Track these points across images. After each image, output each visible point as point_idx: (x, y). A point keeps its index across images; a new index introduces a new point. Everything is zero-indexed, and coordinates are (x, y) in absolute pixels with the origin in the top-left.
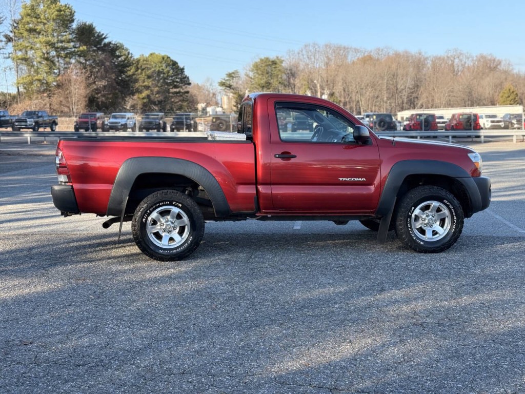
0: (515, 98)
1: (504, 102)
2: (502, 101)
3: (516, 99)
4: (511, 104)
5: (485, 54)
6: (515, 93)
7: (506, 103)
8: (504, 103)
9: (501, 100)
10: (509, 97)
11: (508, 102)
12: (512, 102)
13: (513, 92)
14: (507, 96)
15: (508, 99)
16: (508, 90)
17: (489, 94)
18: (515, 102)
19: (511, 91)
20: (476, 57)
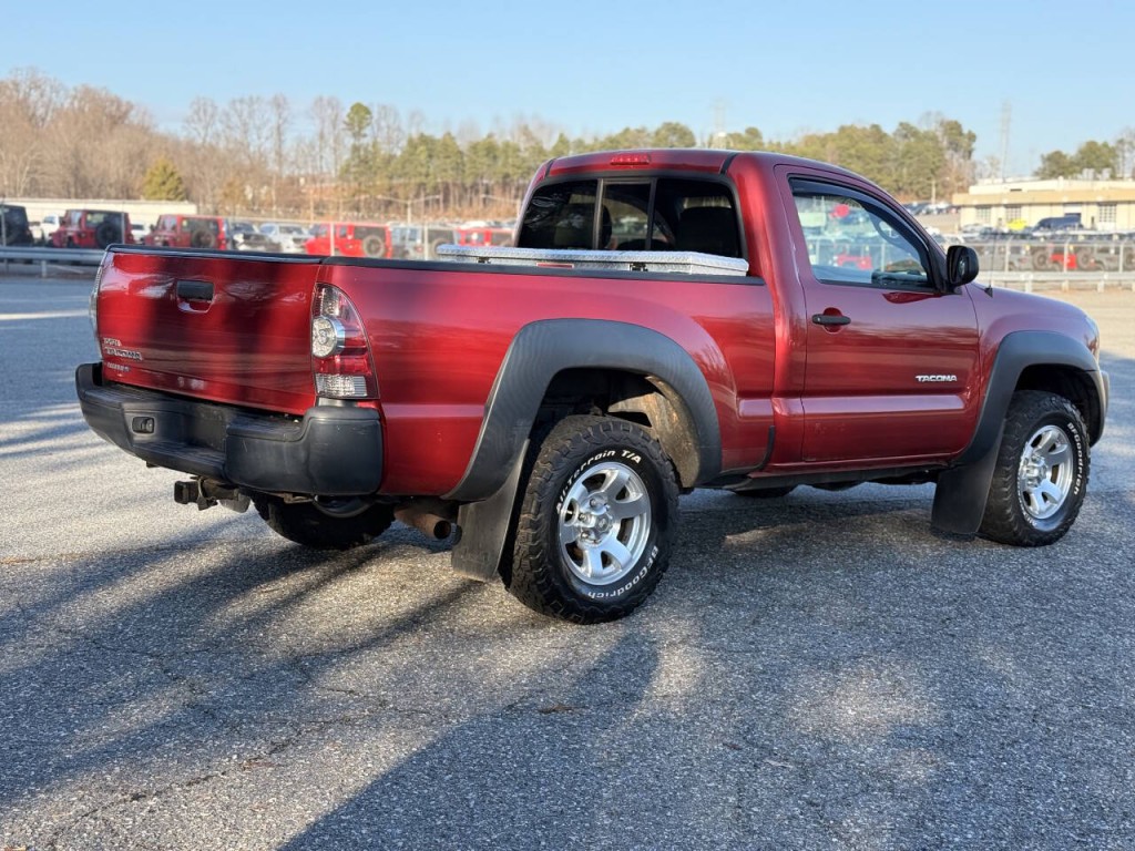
0: (177, 188)
1: (155, 193)
2: (150, 192)
3: (180, 190)
4: (169, 199)
5: (93, 85)
6: (176, 177)
7: (158, 196)
8: (154, 196)
9: (149, 189)
10: (164, 183)
11: (164, 195)
12: (171, 196)
13: (172, 174)
14: (160, 180)
15: (163, 187)
16: (161, 169)
17: (118, 174)
18: (177, 196)
19: (169, 170)
20: (75, 89)
